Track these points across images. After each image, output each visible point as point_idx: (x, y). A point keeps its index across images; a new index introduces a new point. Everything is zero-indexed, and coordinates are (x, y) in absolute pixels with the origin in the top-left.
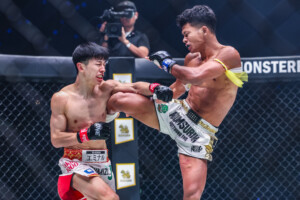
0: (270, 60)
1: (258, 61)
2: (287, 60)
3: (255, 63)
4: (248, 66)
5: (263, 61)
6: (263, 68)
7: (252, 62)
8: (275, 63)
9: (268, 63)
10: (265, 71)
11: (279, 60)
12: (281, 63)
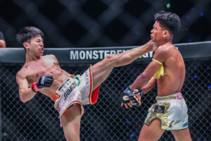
0: (98, 50)
1: (89, 50)
2: (110, 50)
3: (88, 52)
4: (82, 54)
5: (93, 50)
6: (93, 55)
7: (85, 51)
8: (101, 52)
9: (97, 52)
10: (94, 57)
11: (104, 50)
12: (106, 52)
